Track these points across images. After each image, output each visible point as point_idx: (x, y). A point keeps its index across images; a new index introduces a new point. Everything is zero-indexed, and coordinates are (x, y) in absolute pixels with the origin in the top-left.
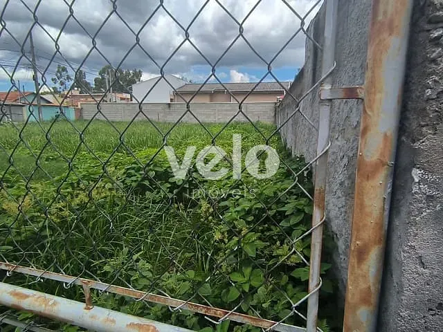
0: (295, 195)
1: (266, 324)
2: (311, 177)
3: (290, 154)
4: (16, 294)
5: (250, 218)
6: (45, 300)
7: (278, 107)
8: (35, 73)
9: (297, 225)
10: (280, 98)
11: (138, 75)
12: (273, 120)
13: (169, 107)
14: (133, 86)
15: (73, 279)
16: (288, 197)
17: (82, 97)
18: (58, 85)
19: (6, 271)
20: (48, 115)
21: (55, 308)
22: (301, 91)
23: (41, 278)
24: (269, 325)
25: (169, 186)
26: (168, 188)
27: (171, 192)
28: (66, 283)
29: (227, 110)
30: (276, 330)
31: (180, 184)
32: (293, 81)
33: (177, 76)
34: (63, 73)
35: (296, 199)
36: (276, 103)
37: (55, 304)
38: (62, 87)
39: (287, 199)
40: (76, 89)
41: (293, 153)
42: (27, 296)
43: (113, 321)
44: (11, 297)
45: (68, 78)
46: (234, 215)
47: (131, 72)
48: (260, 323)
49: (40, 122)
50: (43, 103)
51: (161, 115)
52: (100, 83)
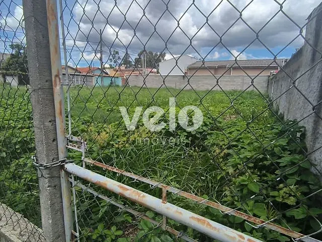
0: (289, 151)
1: (296, 235)
2: (304, 138)
3: (283, 118)
4: (122, 187)
5: (251, 165)
6: (138, 193)
7: (271, 79)
8: (101, 55)
9: (292, 174)
10: (274, 72)
11: (163, 55)
12: (266, 89)
13: (184, 78)
14: (160, 63)
15: (157, 183)
16: (283, 152)
17: (126, 71)
18: (112, 63)
19: (116, 173)
20: (107, 82)
21: (144, 199)
22: (299, 67)
23: (137, 180)
24: (298, 236)
25: (187, 134)
26: (185, 136)
27: (187, 138)
28: (152, 186)
29: (226, 81)
30: (304, 240)
31: (194, 133)
32: (289, 58)
33: (191, 56)
34: (117, 55)
35: (289, 154)
36: (269, 76)
37: (144, 196)
38: (115, 64)
39: (282, 153)
40: (123, 65)
41: (285, 117)
42: (128, 190)
43: (181, 213)
44: (119, 188)
45: (119, 58)
46: (238, 161)
47: (158, 53)
48: (291, 234)
49: (102, 87)
50: (104, 75)
51: (178, 84)
52: (138, 61)
